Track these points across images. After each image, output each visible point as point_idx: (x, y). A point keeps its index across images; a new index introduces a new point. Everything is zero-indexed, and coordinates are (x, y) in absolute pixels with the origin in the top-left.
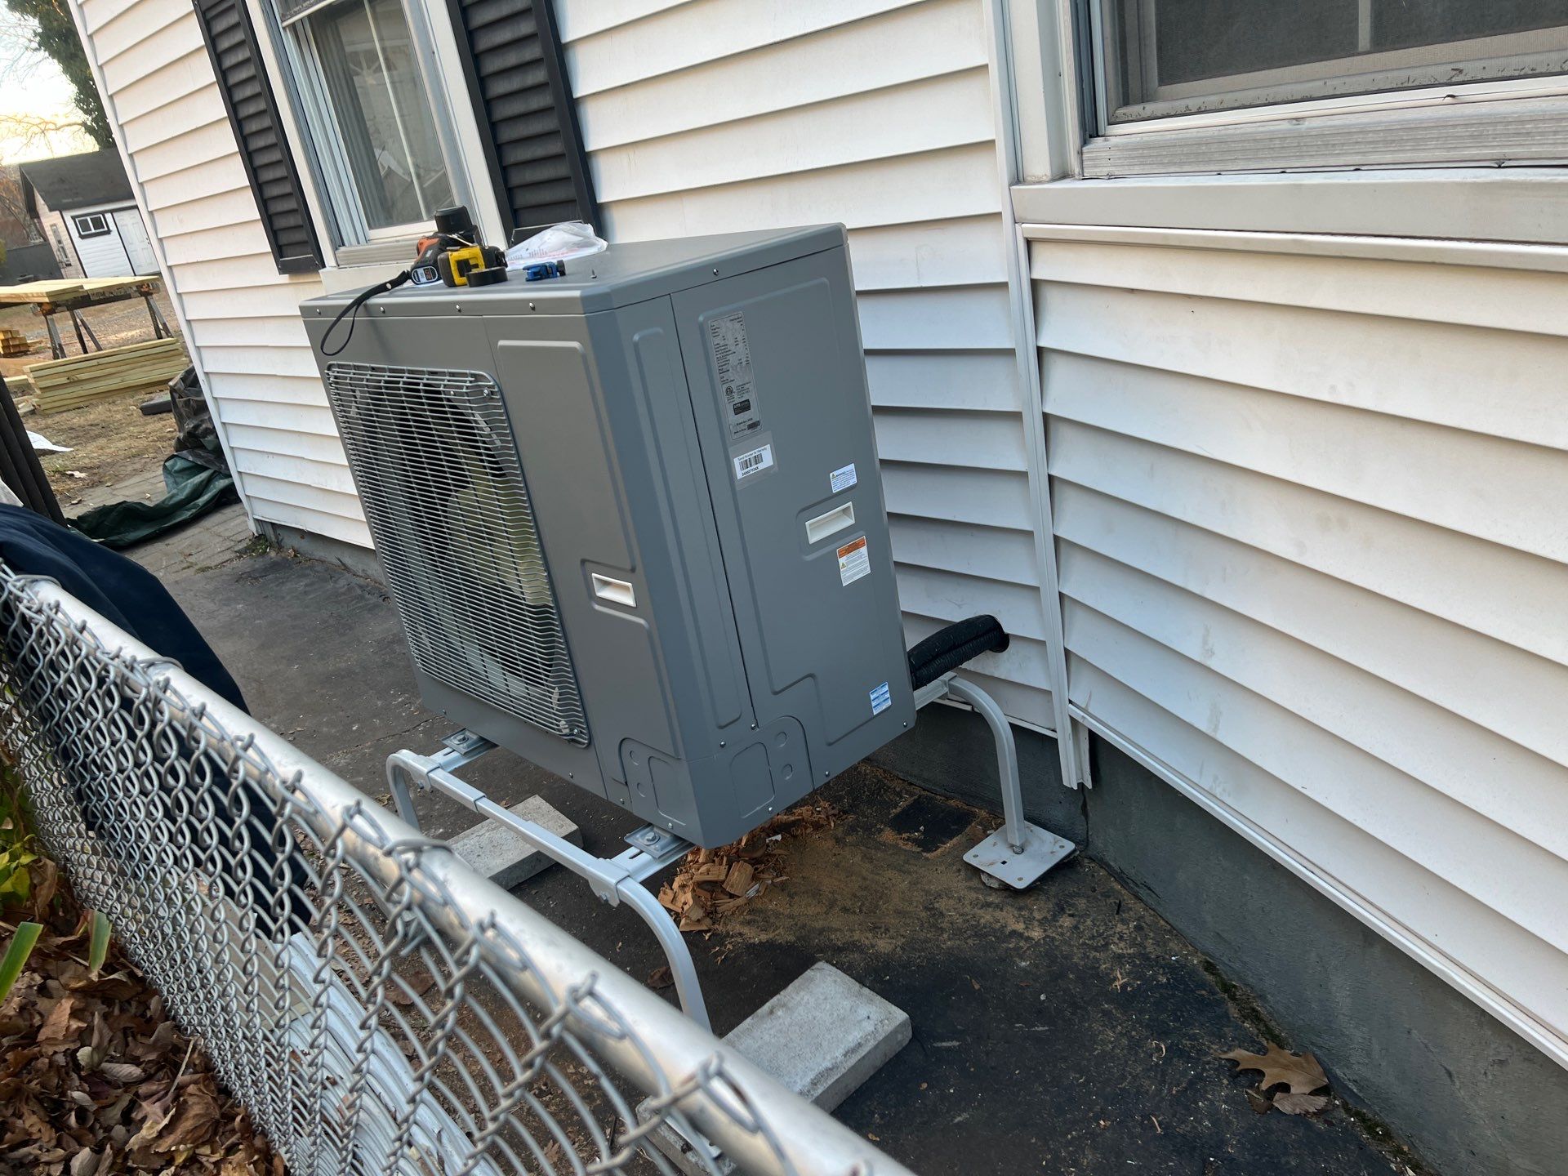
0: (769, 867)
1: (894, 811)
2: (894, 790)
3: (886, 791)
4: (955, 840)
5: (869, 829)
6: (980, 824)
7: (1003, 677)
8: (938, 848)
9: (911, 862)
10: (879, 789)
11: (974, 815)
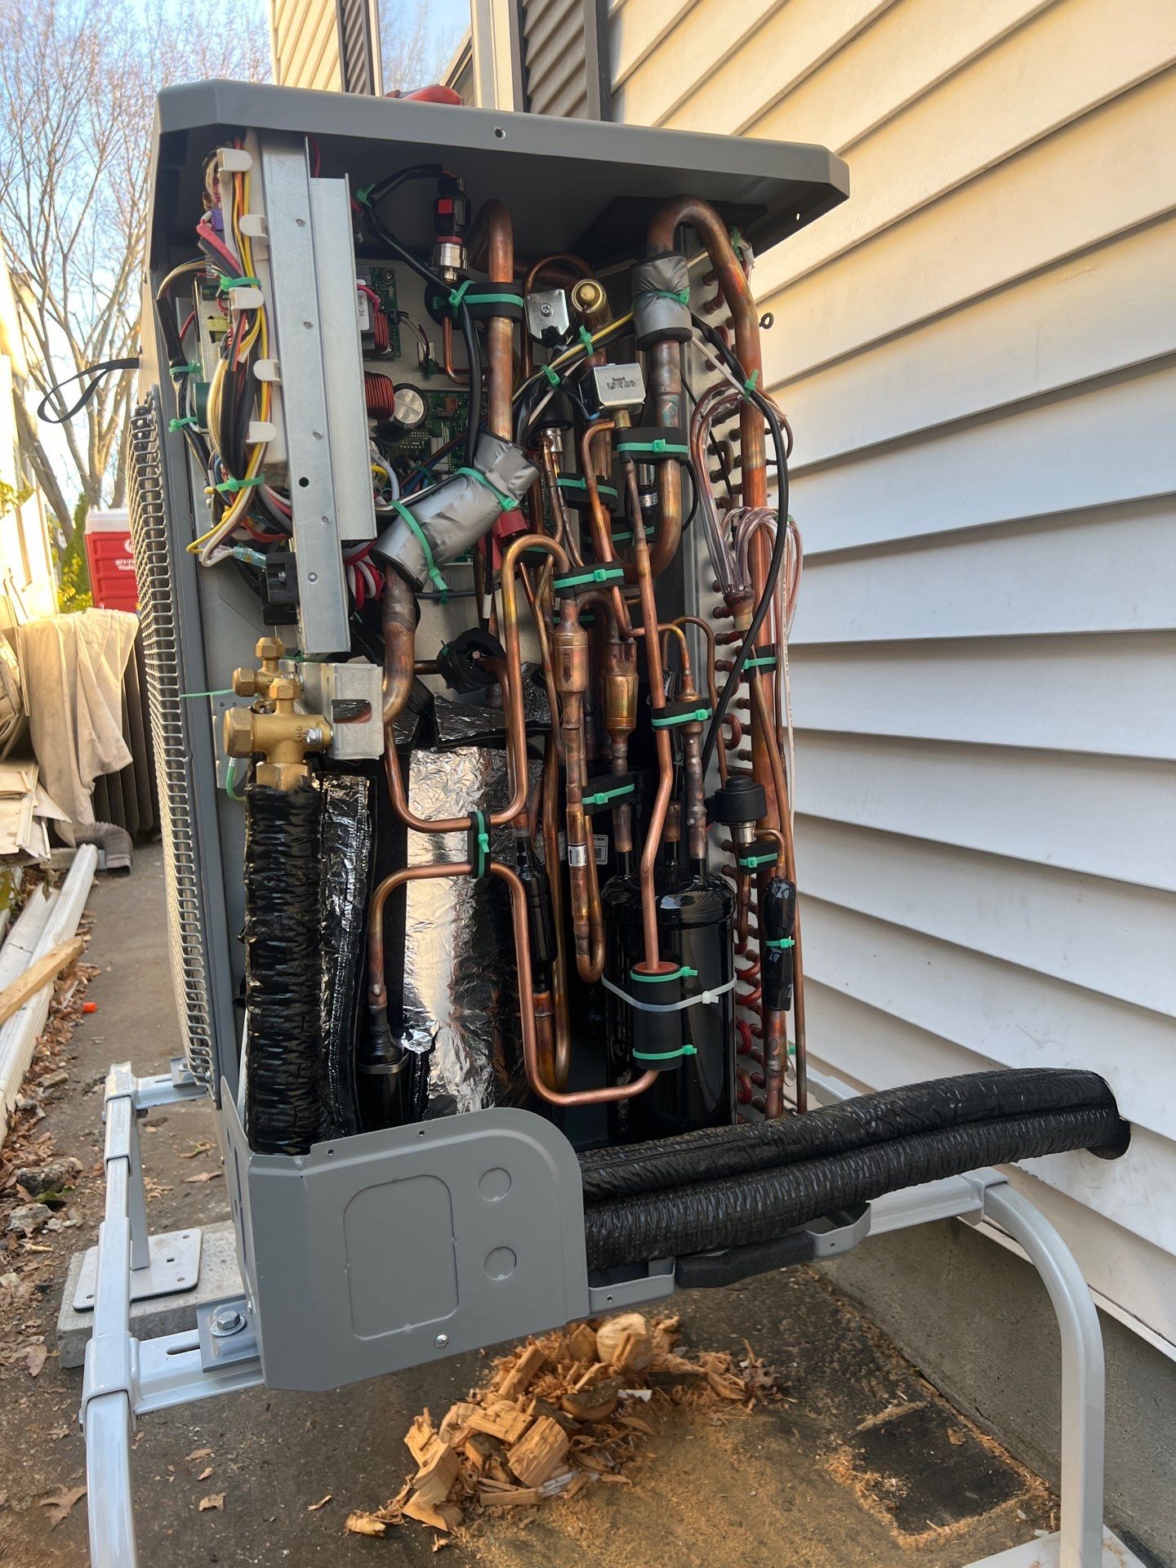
0: (606, 1448)
1: (870, 1421)
2: (886, 1378)
3: (870, 1373)
4: (964, 1525)
5: (812, 1437)
6: (1026, 1506)
7: (1106, 1214)
8: (927, 1528)
9: (863, 1538)
10: (860, 1365)
11: (1021, 1485)
